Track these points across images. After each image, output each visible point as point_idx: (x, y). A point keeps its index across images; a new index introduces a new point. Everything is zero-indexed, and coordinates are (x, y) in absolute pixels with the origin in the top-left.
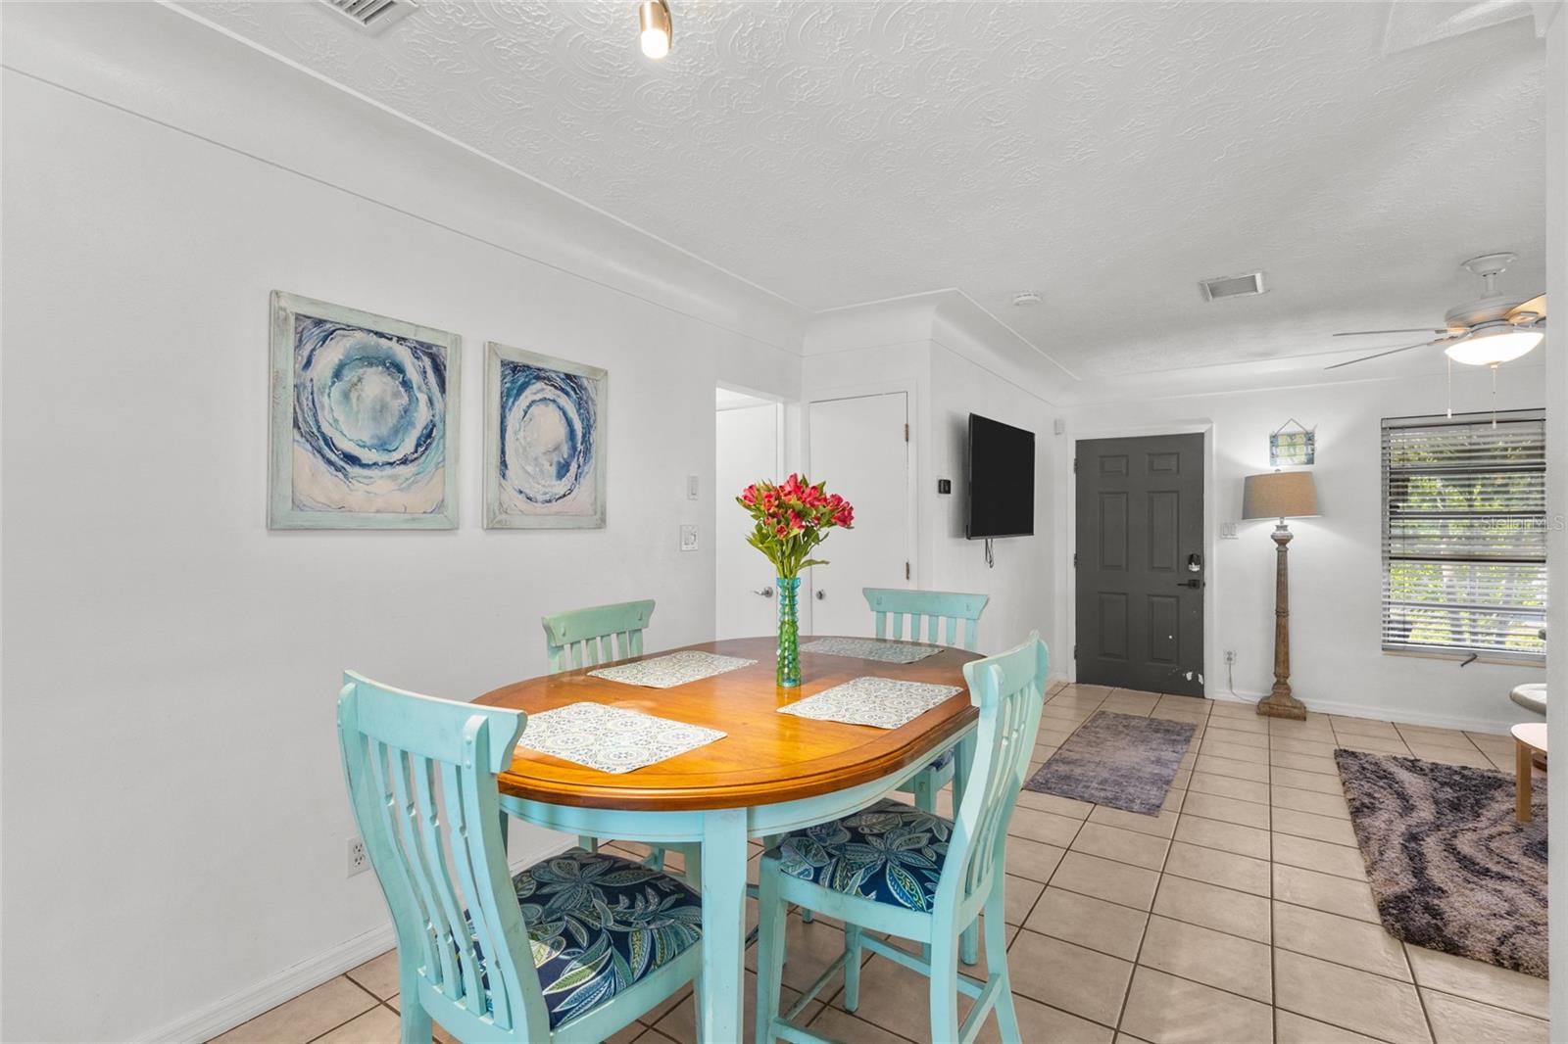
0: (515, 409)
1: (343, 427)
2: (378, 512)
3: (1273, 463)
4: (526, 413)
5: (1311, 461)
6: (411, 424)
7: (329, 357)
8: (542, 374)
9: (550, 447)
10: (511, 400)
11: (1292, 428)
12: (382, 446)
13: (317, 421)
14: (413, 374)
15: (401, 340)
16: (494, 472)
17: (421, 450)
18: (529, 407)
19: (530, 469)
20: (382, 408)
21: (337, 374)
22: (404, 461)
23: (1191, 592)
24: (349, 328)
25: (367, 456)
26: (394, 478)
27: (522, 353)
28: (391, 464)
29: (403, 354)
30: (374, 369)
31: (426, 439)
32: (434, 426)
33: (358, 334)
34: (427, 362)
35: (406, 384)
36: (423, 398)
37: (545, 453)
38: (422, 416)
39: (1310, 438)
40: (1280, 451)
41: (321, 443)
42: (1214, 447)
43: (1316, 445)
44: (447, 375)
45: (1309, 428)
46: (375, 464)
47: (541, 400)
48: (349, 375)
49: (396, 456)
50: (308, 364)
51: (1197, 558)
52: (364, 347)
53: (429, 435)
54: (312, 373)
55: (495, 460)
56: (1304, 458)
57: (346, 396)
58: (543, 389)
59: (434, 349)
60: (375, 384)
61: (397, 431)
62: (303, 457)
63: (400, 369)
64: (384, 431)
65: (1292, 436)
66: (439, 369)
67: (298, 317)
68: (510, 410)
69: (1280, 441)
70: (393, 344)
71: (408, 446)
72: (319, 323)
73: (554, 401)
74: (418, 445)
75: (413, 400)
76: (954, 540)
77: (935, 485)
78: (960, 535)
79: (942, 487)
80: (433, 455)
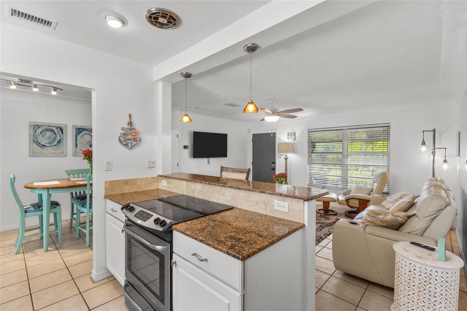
0: (79, 136)
1: (42, 141)
2: (49, 154)
3: (288, 140)
4: (82, 136)
5: (295, 140)
6: (56, 140)
7: (40, 130)
8: (86, 129)
9: (88, 142)
10: (78, 134)
11: (292, 132)
12: (50, 143)
13: (37, 140)
14: (56, 131)
15: (54, 127)
16: (74, 147)
17: (58, 144)
18: (82, 135)
19: (83, 146)
20: (49, 138)
21: (41, 133)
22: (55, 146)
23: (273, 171)
24: (43, 126)
25: (47, 145)
26: (52, 148)
27: (80, 126)
28: (52, 146)
29: (54, 129)
30: (48, 131)
31: (59, 142)
32: (61, 140)
33: (45, 126)
34: (59, 129)
35: (55, 133)
36: (58, 135)
37: (87, 143)
38: (58, 138)
39: (295, 134)
40: (289, 137)
41: (38, 144)
42: (277, 135)
43: (296, 135)
44: (63, 131)
45: (295, 132)
46: (49, 146)
47: (85, 134)
48: (43, 133)
49: (53, 145)
50: (36, 132)
51: (274, 163)
52: (46, 128)
53: (60, 141)
55: (75, 144)
56: (293, 139)
57: (43, 136)
58: (86, 132)
59: (61, 127)
60: (48, 134)
61: (53, 141)
62: (35, 146)
63: (53, 131)
64: (50, 141)
65: (291, 133)
66: (62, 130)
67: (33, 125)
68: (78, 136)
69: (290, 134)
70: (52, 127)
71: (55, 143)
72: (37, 125)
73: (89, 134)
74: (57, 143)
75: (56, 136)
76: (190, 158)
77: (182, 147)
78: (191, 157)
79: (185, 147)
80: (61, 144)
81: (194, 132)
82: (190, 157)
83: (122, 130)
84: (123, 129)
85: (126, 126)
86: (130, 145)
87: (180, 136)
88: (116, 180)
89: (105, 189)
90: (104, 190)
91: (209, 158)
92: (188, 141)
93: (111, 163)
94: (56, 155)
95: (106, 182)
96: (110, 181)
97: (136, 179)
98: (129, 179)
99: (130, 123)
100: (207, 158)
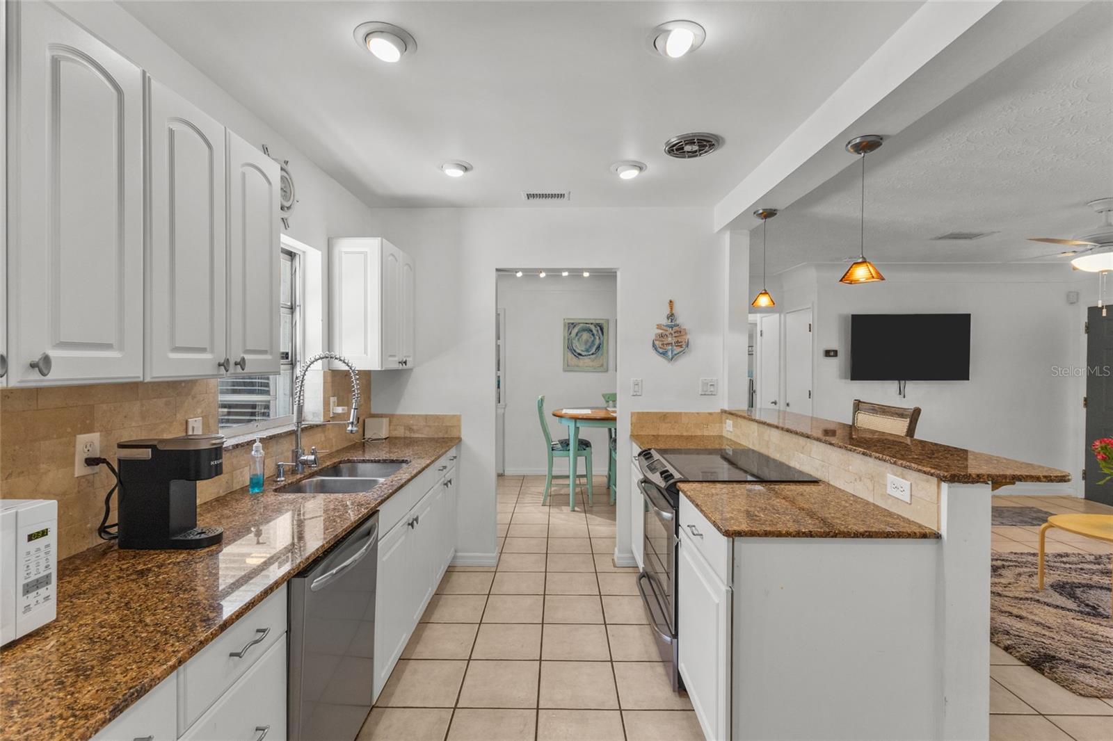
1: (578, 347)
2: (587, 367)
6: (594, 345)
7: (576, 330)
12: (587, 351)
13: (572, 346)
14: (595, 332)
15: (592, 324)
17: (597, 351)
20: (587, 342)
21: (577, 335)
22: (593, 354)
24: (579, 323)
25: (583, 353)
26: (590, 358)
28: (589, 355)
29: (592, 327)
30: (585, 332)
31: (598, 348)
33: (582, 324)
34: (599, 328)
35: (593, 335)
36: (597, 338)
38: (597, 342)
41: (573, 351)
44: (604, 330)
46: (586, 355)
48: (579, 335)
49: (590, 353)
50: (570, 334)
52: (583, 327)
53: (599, 346)
54: (572, 335)
57: (578, 339)
59: (601, 324)
60: (585, 336)
61: (590, 347)
62: (570, 355)
63: (592, 331)
64: (587, 347)
66: (602, 329)
67: (568, 324)
70: (590, 325)
71: (593, 350)
72: (572, 324)
74: (596, 349)
75: (595, 338)
76: (844, 381)
77: (822, 353)
78: (846, 378)
79: (828, 353)
80: (600, 352)
81: (853, 316)
82: (841, 378)
83: (657, 328)
84: (659, 327)
85: (665, 321)
86: (670, 353)
87: (815, 328)
88: (648, 413)
89: (631, 424)
90: (630, 426)
91: (902, 382)
92: (837, 338)
93: (640, 384)
94: (595, 370)
95: (633, 414)
96: (638, 413)
97: (681, 413)
98: (668, 413)
99: (671, 316)
100: (897, 382)
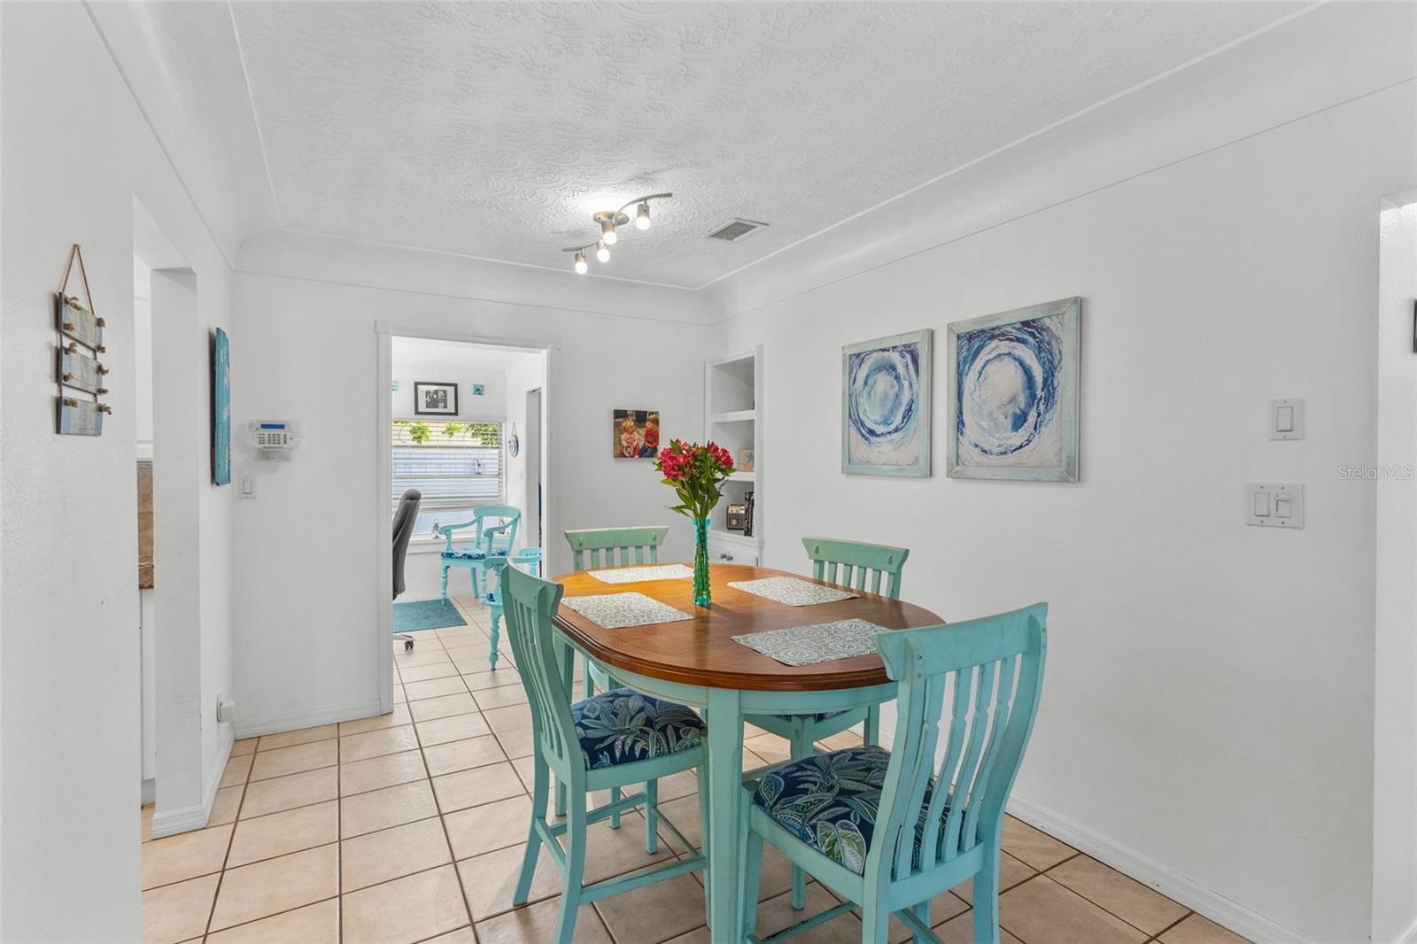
0: (970, 373)
1: (868, 413)
2: (884, 464)
4: (980, 373)
6: (900, 404)
8: (997, 332)
9: (1005, 400)
10: (967, 366)
12: (886, 422)
13: (857, 410)
14: (901, 370)
15: (894, 348)
16: (953, 431)
17: (905, 420)
18: (983, 368)
19: (984, 424)
20: (884, 398)
21: (866, 383)
22: (896, 430)
24: (871, 352)
25: (879, 429)
26: (891, 442)
27: (974, 321)
28: (889, 433)
29: (895, 357)
30: (881, 373)
31: (909, 412)
32: (913, 402)
33: (875, 354)
34: (909, 357)
35: (897, 377)
36: (906, 384)
37: (999, 408)
38: (906, 397)
41: (861, 426)
44: (919, 361)
46: (882, 434)
47: (996, 357)
48: (871, 382)
49: (893, 427)
50: (853, 383)
52: (877, 361)
53: (910, 410)
54: (856, 386)
55: (954, 421)
57: (869, 394)
58: (997, 347)
59: (913, 347)
60: (883, 382)
61: (893, 411)
62: (854, 435)
63: (893, 368)
64: (886, 411)
66: (915, 359)
67: (851, 357)
68: (966, 375)
70: (891, 353)
71: (898, 420)
72: (859, 355)
73: (1009, 354)
74: (904, 418)
75: (901, 387)
80: (912, 424)
94: (900, 471)
